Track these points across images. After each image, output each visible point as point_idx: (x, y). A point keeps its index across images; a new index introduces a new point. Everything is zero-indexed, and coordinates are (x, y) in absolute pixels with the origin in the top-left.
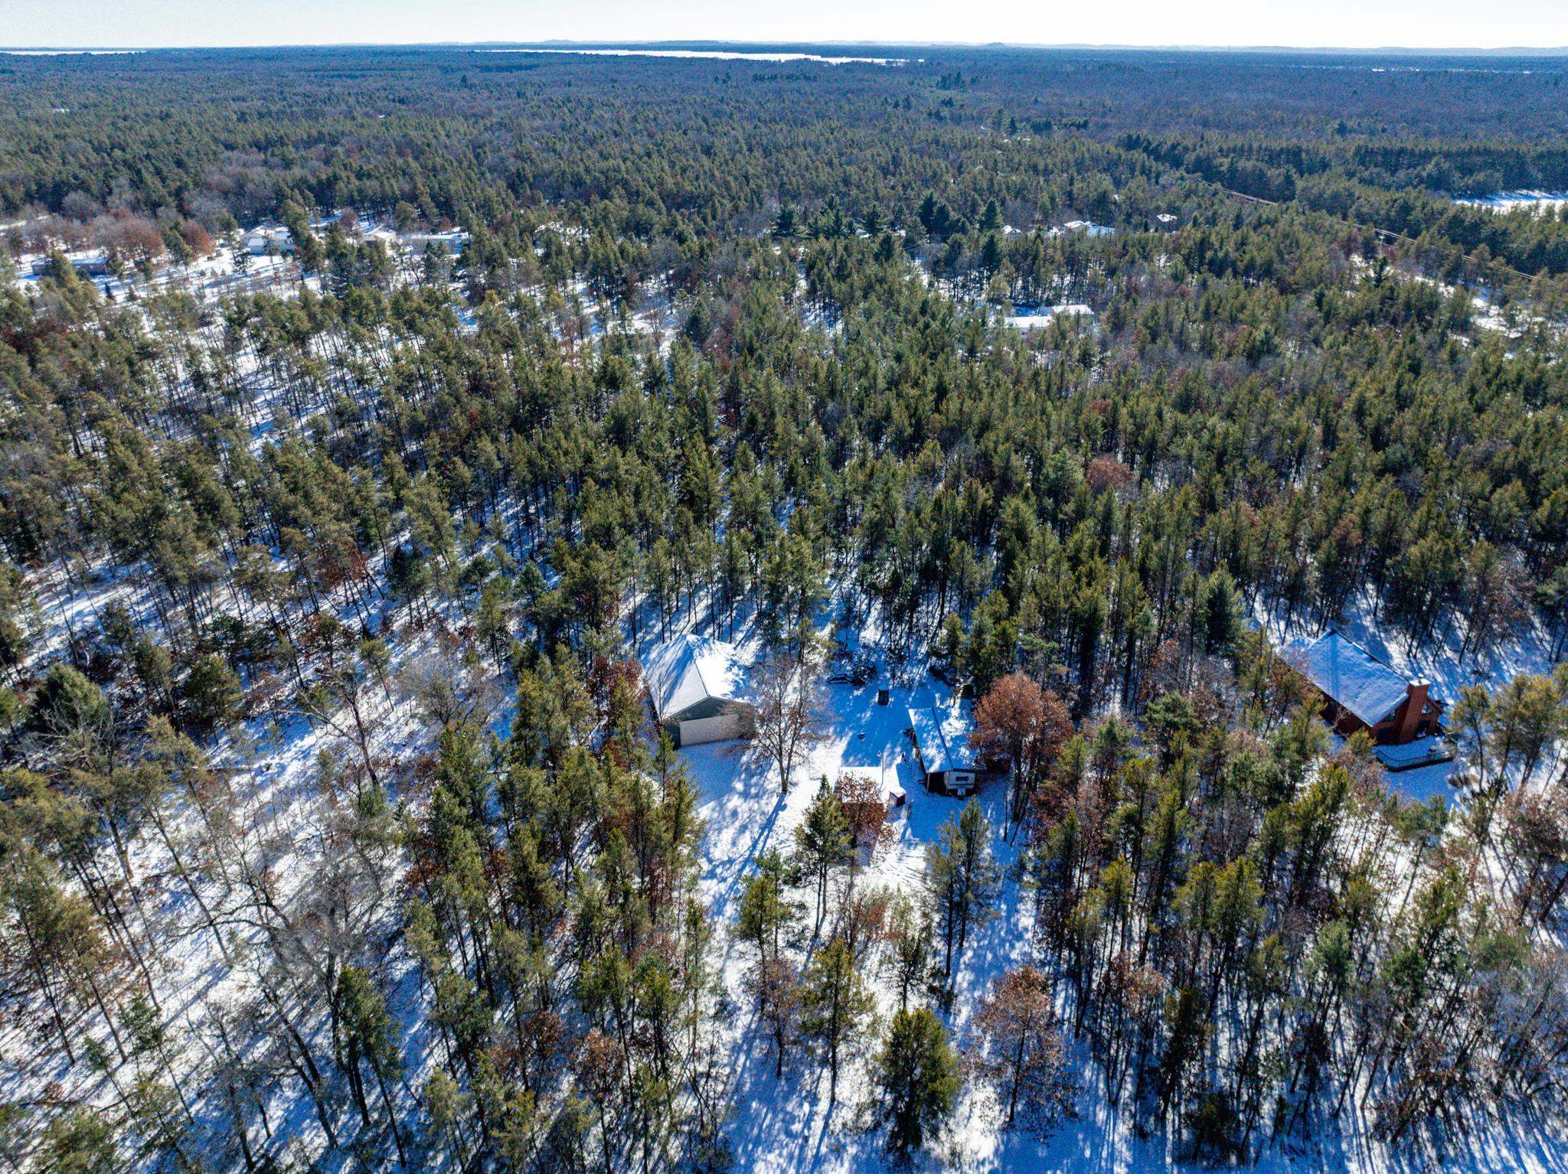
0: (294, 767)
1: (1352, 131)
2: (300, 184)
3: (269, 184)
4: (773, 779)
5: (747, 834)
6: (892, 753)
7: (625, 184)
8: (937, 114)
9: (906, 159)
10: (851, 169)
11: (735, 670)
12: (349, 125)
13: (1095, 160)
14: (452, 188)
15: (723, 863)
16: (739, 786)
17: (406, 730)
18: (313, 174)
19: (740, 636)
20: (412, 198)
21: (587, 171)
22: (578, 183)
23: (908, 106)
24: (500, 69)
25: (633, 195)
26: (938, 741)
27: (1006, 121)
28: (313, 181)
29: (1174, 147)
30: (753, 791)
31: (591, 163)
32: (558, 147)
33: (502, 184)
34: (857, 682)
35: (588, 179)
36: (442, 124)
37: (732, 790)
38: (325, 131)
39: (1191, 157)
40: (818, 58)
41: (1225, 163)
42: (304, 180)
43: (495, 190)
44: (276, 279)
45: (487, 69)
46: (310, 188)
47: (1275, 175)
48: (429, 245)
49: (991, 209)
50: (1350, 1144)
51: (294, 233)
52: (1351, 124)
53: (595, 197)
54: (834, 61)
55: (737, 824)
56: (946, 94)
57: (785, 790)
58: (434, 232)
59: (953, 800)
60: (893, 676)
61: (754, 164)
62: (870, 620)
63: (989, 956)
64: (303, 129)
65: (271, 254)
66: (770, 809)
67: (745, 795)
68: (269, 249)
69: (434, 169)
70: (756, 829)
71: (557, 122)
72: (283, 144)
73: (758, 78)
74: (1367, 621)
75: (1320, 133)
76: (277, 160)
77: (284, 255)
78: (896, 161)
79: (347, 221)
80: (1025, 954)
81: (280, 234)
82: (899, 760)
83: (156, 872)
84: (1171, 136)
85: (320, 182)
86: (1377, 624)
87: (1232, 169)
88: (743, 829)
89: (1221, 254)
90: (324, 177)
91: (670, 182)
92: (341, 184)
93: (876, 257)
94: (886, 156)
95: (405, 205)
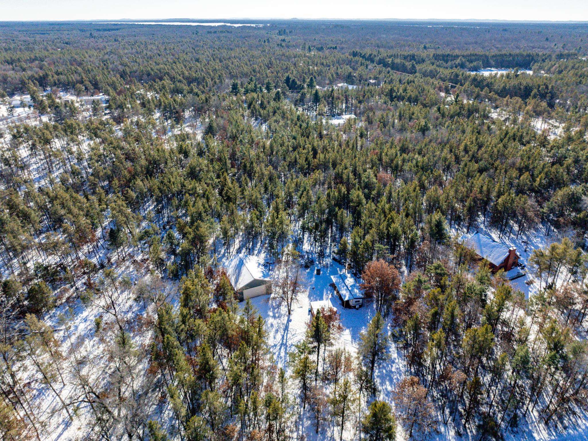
0: (82, 327)
1: (429, 48)
2: (31, 78)
3: (18, 78)
4: (284, 309)
5: (279, 333)
6: (327, 293)
7: (168, 74)
8: (281, 45)
9: (274, 62)
10: (256, 66)
11: (260, 266)
12: (46, 53)
13: (343, 60)
14: (98, 78)
15: (273, 347)
16: (271, 314)
17: (128, 305)
18: (36, 73)
19: (256, 252)
20: (82, 82)
21: (152, 69)
22: (149, 75)
23: (269, 42)
24: (105, 30)
25: (173, 79)
26: (345, 288)
27: (307, 47)
28: (36, 76)
29: (370, 55)
30: (277, 315)
31: (153, 67)
32: (138, 60)
33: (118, 76)
34: (307, 267)
35: (152, 73)
36: (87, 52)
37: (268, 316)
38: (37, 55)
39: (377, 59)
40: (229, 24)
41: (390, 60)
42: (33, 76)
43: (116, 78)
44: (28, 117)
45: (98, 30)
46: (36, 79)
47: (408, 64)
48: (94, 101)
49: (311, 79)
50: (532, 426)
51: (33, 98)
52: (427, 46)
53: (157, 80)
54: (236, 25)
55: (274, 330)
56: (282, 37)
57: (289, 313)
58: (92, 96)
59: (354, 310)
60: (320, 263)
61: (217, 65)
62: (305, 241)
63: (384, 371)
64: (27, 55)
65: (24, 107)
66: (285, 322)
67: (274, 317)
68: (23, 105)
69: (89, 70)
70: (282, 331)
71: (134, 51)
72: (20, 62)
73: (209, 32)
74: (482, 226)
75: (418, 49)
76: (18, 68)
77: (29, 107)
78: (271, 63)
79: (55, 92)
80: (397, 369)
81: (27, 98)
82: (330, 296)
83: (28, 381)
84: (367, 51)
85: (40, 77)
86: (486, 227)
87: (393, 63)
88: (277, 331)
89: (399, 94)
90: (41, 75)
91: (186, 73)
92: (50, 77)
93: (275, 100)
94: (266, 62)
95: (78, 85)
